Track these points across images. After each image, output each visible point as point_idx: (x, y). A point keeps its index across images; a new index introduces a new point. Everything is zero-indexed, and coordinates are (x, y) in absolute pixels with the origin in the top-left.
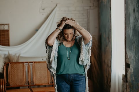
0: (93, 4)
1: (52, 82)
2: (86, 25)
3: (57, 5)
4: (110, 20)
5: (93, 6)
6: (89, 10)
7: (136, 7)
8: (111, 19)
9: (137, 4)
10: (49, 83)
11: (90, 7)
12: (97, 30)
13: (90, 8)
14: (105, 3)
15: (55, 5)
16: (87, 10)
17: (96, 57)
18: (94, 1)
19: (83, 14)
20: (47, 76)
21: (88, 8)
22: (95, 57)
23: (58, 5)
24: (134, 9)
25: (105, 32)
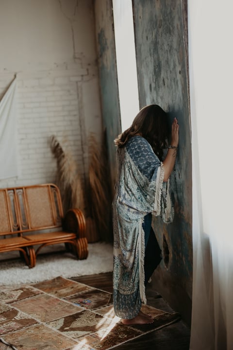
0: (88, 70)
1: (16, 228)
2: (76, 113)
3: (15, 76)
4: (117, 103)
5: (88, 74)
6: (79, 84)
7: (153, 81)
8: (119, 101)
9: (154, 77)
10: (12, 231)
11: (82, 76)
12: (99, 120)
13: (82, 79)
14: (109, 70)
15: (13, 77)
16: (77, 82)
17: (100, 174)
18: (89, 64)
19: (69, 91)
20: (6, 218)
21: (79, 79)
22: (97, 175)
23: (17, 76)
24: (150, 85)
25: (112, 124)
